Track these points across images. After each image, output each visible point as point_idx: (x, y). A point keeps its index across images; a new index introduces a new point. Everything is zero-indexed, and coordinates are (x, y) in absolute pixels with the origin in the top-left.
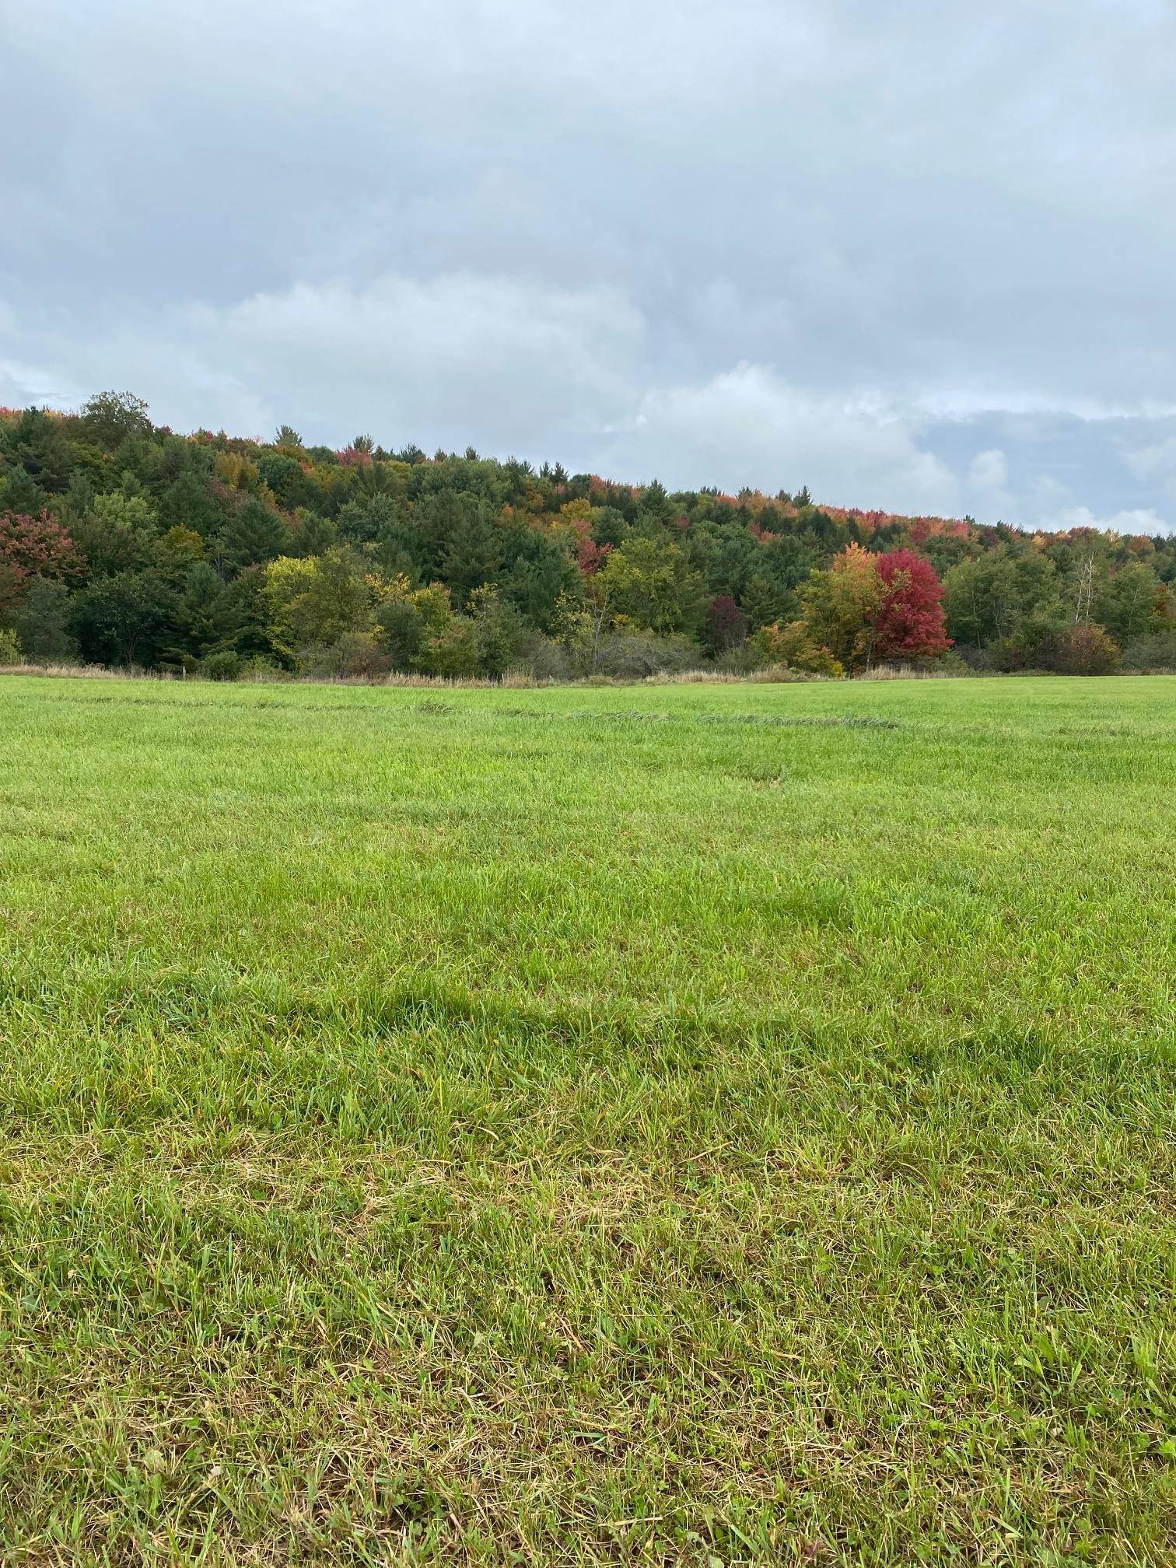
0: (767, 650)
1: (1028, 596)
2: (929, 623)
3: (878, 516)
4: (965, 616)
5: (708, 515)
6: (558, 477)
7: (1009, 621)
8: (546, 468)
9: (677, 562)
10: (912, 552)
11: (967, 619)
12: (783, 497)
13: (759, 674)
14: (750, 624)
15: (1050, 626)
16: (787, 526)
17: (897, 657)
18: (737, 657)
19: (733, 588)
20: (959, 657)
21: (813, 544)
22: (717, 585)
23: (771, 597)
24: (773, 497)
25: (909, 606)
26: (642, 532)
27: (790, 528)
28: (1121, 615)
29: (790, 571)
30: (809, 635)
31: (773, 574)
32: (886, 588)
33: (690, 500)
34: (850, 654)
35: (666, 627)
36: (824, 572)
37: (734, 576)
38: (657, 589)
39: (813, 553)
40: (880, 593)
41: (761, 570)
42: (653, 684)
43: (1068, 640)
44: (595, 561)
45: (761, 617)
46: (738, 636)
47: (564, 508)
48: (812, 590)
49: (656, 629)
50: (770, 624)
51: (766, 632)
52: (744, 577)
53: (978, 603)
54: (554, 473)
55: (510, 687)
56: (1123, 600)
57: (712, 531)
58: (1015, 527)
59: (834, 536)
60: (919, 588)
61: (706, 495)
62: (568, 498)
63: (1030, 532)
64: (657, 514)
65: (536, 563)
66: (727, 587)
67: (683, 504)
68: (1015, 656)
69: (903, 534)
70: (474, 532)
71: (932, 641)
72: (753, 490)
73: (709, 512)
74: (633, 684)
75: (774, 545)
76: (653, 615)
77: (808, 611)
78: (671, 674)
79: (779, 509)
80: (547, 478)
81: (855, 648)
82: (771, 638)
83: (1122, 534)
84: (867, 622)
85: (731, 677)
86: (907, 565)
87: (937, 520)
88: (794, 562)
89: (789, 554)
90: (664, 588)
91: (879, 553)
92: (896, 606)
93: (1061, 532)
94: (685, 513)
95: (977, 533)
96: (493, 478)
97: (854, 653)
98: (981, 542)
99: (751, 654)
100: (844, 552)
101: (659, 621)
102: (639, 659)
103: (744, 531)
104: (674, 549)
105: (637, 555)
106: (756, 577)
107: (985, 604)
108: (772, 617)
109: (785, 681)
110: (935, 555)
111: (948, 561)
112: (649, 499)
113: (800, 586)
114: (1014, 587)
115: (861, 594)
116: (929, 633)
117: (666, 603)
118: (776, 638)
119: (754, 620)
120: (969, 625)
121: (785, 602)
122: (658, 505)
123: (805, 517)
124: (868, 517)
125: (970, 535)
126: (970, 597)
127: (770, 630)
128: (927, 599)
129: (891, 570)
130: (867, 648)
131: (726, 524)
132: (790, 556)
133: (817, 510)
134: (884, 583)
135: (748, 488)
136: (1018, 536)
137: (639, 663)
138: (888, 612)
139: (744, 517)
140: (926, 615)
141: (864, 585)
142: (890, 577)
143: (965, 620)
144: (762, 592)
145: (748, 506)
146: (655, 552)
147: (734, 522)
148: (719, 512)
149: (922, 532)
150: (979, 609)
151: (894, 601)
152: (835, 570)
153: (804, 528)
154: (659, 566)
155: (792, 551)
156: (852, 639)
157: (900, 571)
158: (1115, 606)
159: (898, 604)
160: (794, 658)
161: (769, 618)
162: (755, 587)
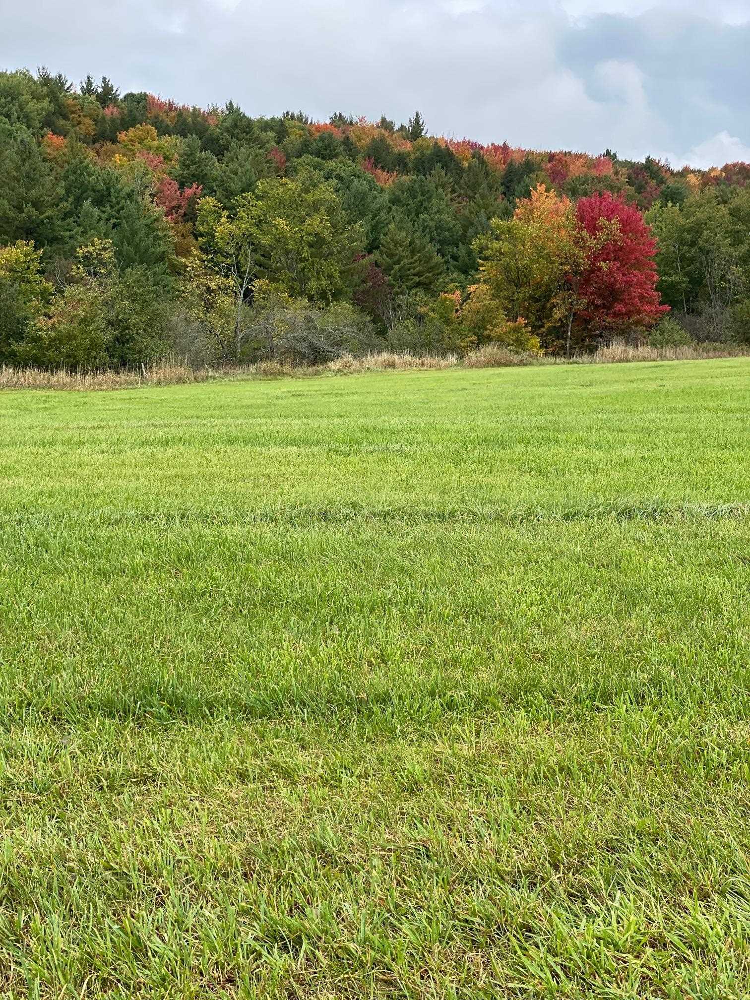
0: (448, 323)
1: (744, 248)
3: (505, 150)
4: (670, 275)
5: (305, 148)
6: (107, 96)
7: (724, 280)
8: (89, 83)
9: (328, 210)
11: (673, 278)
12: (386, 125)
16: (401, 163)
17: (605, 328)
18: (410, 333)
20: (678, 327)
23: (413, 252)
24: (375, 125)
25: (618, 264)
27: (405, 165)
30: (499, 303)
32: (592, 243)
33: (278, 128)
35: (323, 296)
36: (508, 222)
38: (309, 246)
40: (583, 248)
41: (397, 219)
44: (179, 207)
45: (402, 278)
47: (122, 136)
49: (311, 298)
51: (446, 299)
53: (684, 259)
54: (100, 90)
55: (159, 383)
57: (318, 168)
60: (629, 241)
61: (293, 122)
62: (128, 122)
65: (108, 209)
67: (271, 134)
69: (540, 173)
70: (25, 168)
71: (646, 308)
73: (305, 143)
75: (395, 187)
77: (487, 271)
80: (93, 98)
81: (549, 318)
82: (453, 307)
84: (566, 285)
86: (613, 212)
88: (426, 209)
89: (420, 198)
92: (603, 264)
94: (279, 144)
96: (26, 97)
98: (631, 183)
100: (528, 195)
101: (313, 285)
102: (303, 339)
103: (356, 169)
104: (325, 192)
105: (278, 200)
106: (392, 227)
113: (478, 241)
114: (726, 238)
115: (559, 250)
116: (642, 297)
117: (321, 264)
118: (458, 307)
119: (394, 282)
120: (674, 286)
121: (429, 260)
122: (247, 135)
123: (422, 152)
124: (496, 152)
125: (616, 173)
126: (674, 252)
127: (451, 296)
128: (638, 255)
129: (594, 219)
130: (566, 317)
131: (331, 159)
132: (420, 202)
133: (436, 143)
134: (588, 236)
135: (340, 114)
136: (669, 174)
137: (304, 344)
138: (592, 272)
139: (351, 150)
140: (636, 275)
141: (563, 239)
142: (593, 228)
143: (669, 279)
144: (401, 246)
145: (353, 138)
146: (299, 196)
147: (341, 158)
148: (321, 144)
149: (559, 171)
150: (685, 266)
151: (601, 258)
152: (520, 219)
153: (427, 165)
154: (308, 215)
155: (423, 195)
156: (544, 307)
157: (607, 220)
159: (605, 262)
160: (486, 332)
161: (411, 280)
162: (392, 240)
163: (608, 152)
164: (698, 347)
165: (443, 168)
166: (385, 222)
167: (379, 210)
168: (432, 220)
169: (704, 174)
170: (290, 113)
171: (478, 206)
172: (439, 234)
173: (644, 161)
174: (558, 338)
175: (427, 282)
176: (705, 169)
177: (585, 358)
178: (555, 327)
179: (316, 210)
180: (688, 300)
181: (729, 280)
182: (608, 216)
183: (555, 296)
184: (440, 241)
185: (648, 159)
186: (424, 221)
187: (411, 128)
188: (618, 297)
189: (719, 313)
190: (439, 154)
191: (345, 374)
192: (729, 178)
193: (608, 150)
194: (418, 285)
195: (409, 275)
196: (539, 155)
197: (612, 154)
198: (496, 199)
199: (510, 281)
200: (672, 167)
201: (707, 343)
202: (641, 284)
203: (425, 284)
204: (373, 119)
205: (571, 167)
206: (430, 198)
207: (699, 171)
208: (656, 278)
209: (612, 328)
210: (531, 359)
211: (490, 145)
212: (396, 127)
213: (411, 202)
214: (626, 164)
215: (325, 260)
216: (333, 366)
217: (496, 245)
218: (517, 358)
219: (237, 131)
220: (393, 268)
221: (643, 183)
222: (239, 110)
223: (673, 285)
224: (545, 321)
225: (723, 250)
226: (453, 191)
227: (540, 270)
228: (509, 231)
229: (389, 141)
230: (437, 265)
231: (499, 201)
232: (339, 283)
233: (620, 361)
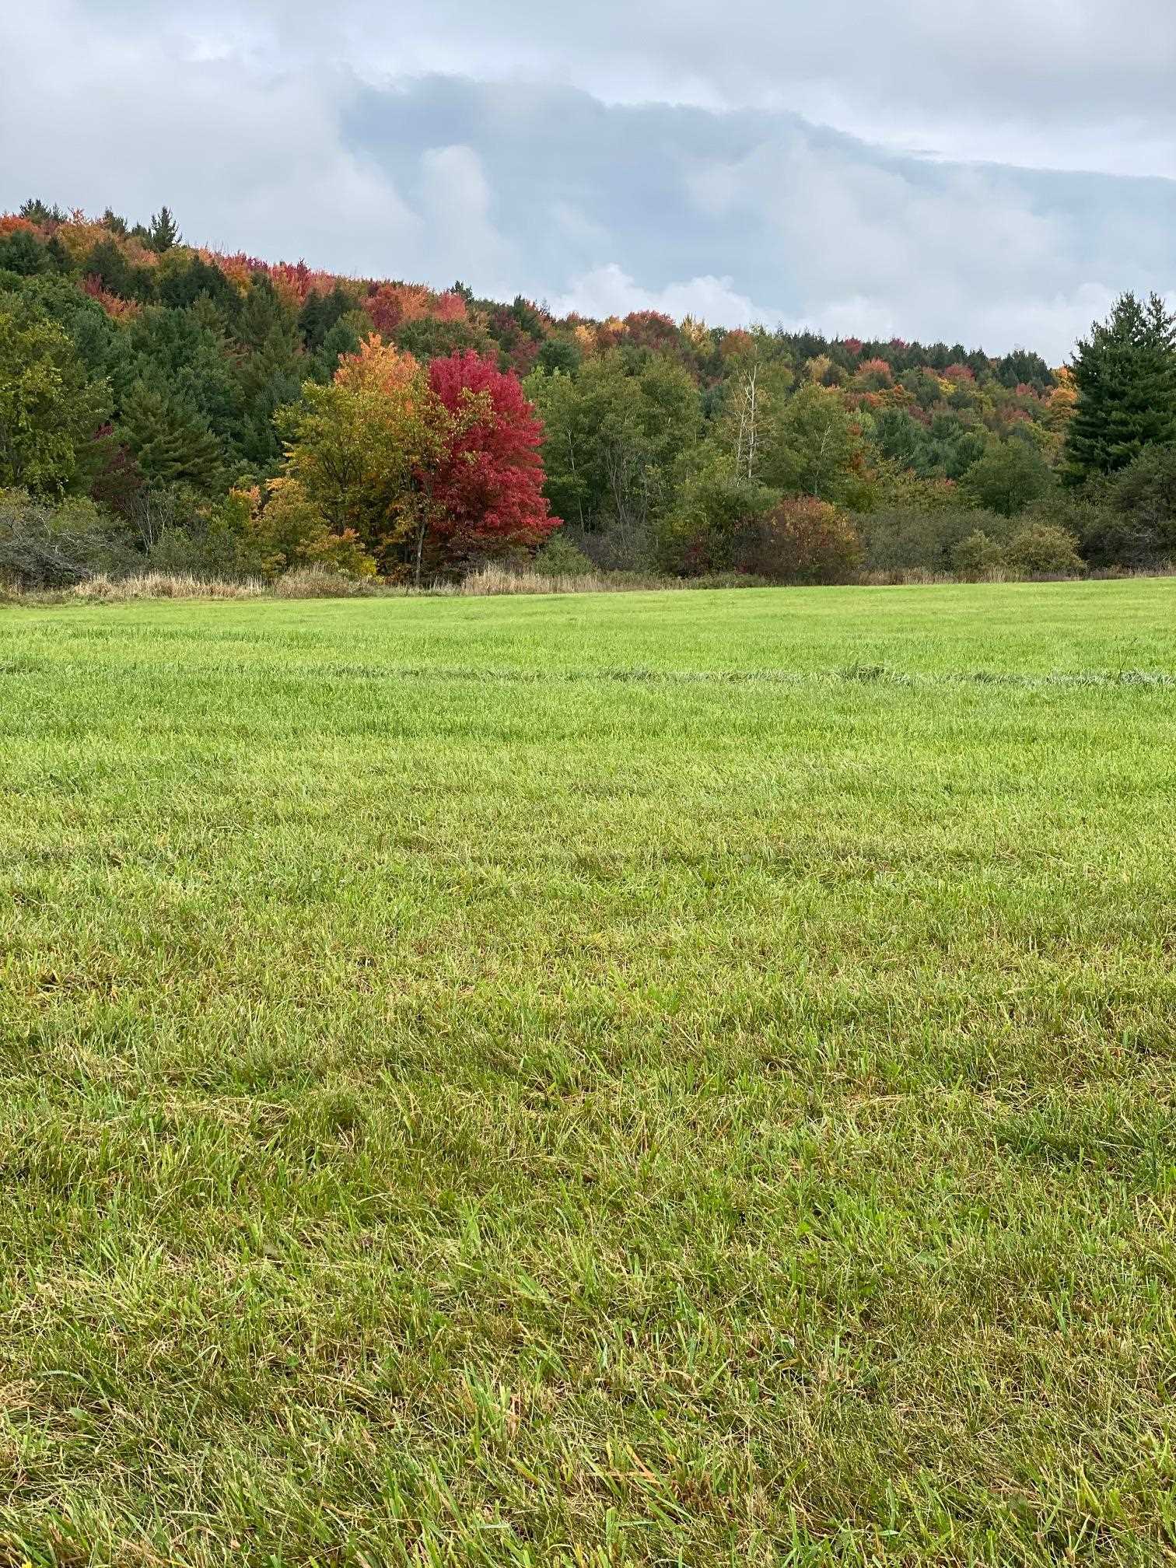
0: (242, 533)
1: (663, 440)
3: (300, 275)
4: (560, 475)
11: (564, 479)
12: (112, 224)
15: (748, 497)
16: (140, 285)
17: (471, 548)
20: (575, 549)
23: (172, 425)
25: (490, 455)
27: (149, 289)
28: (802, 476)
30: (315, 507)
32: (452, 423)
35: (50, 486)
40: (438, 430)
43: (781, 521)
45: (155, 464)
49: (32, 489)
51: (238, 498)
53: (579, 452)
56: (805, 451)
60: (505, 423)
68: (695, 548)
69: (357, 313)
71: (529, 520)
75: (147, 322)
79: (114, 247)
82: (248, 510)
83: (710, 326)
84: (415, 484)
86: (481, 381)
88: (189, 359)
89: (178, 342)
90: (42, 407)
92: (468, 456)
93: (612, 320)
95: (481, 317)
98: (494, 334)
99: (215, 541)
100: (356, 351)
101: (35, 470)
103: (73, 291)
106: (137, 385)
107: (591, 455)
108: (178, 466)
113: (282, 413)
114: (638, 424)
115: (404, 431)
116: (523, 505)
117: (46, 439)
118: (256, 511)
119: (144, 470)
120: (567, 491)
121: (197, 437)
123: (174, 270)
124: (290, 276)
125: (472, 319)
126: (566, 441)
127: (245, 494)
128: (517, 443)
129: (453, 390)
130: (414, 530)
131: (32, 274)
132: (179, 348)
133: (197, 258)
134: (446, 412)
135: (38, 203)
136: (548, 324)
137: (29, 559)
138: (454, 465)
139: (61, 261)
140: (515, 473)
141: (410, 414)
142: (453, 403)
143: (559, 481)
144: (154, 415)
145: (63, 242)
146: (11, 334)
147: (49, 273)
149: (388, 311)
150: (582, 462)
151: (464, 446)
152: (345, 384)
153: (183, 292)
154: (26, 363)
155: (182, 337)
156: (380, 515)
157: (473, 392)
158: (797, 461)
159: (471, 452)
160: (299, 549)
161: (171, 467)
162: (140, 405)
164: (605, 577)
165: (211, 296)
166: (128, 377)
167: (118, 358)
168: (197, 376)
169: (600, 327)
171: (268, 358)
172: (209, 399)
173: (512, 303)
174: (402, 561)
175: (196, 472)
176: (601, 318)
177: (448, 588)
178: (397, 544)
179: (39, 357)
180: (585, 512)
181: (643, 485)
182: (473, 386)
183: (398, 499)
184: (210, 410)
185: (518, 300)
186: (186, 377)
187: (153, 232)
188: (490, 503)
189: (630, 531)
190: (203, 274)
191: (102, 603)
192: (634, 335)
193: (458, 283)
194: (181, 475)
195: (167, 460)
196: (355, 283)
197: (464, 289)
198: (294, 350)
199: (332, 475)
200: (553, 314)
201: (616, 573)
202: (522, 487)
203: (191, 474)
204: (93, 214)
205: (405, 307)
206: (194, 342)
207: (592, 321)
208: (543, 477)
209: (481, 548)
210: (372, 588)
211: (278, 264)
212: (129, 229)
213: (163, 347)
214: (485, 305)
215: (52, 433)
216: (80, 589)
217: (310, 421)
218: (353, 586)
220: (141, 449)
221: (513, 336)
223: (564, 489)
224: (383, 535)
225: (635, 441)
226: (228, 334)
227: (377, 460)
228: (328, 401)
229: (120, 249)
230: (211, 446)
231: (299, 352)
232: (75, 468)
233: (497, 593)
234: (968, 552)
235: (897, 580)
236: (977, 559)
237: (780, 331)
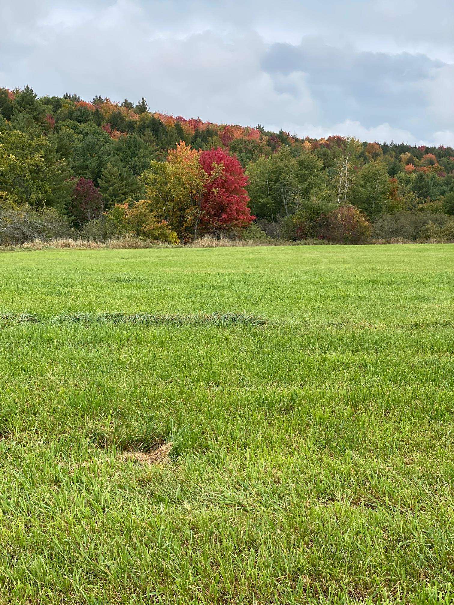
0: (120, 222)
1: (306, 185)
2: (238, 203)
3: (197, 123)
4: (262, 198)
5: (70, 116)
7: (292, 203)
9: (46, 151)
10: (222, 150)
12: (127, 105)
13: (115, 242)
14: (106, 201)
16: (131, 127)
17: (216, 228)
18: (97, 227)
19: (92, 173)
20: (260, 229)
21: (151, 142)
22: (80, 170)
23: (122, 180)
24: (120, 105)
25: (224, 190)
26: (18, 126)
27: (133, 128)
28: (367, 199)
29: (135, 162)
30: (152, 211)
31: (122, 163)
32: (207, 177)
33: (56, 103)
34: (182, 226)
35: (39, 202)
36: (161, 163)
37: (93, 163)
38: (31, 172)
39: (151, 148)
40: (203, 180)
41: (113, 159)
42: (29, 249)
43: (336, 217)
45: (115, 195)
46: (97, 211)
48: (152, 176)
49: (31, 204)
50: (122, 201)
51: (119, 208)
52: (100, 165)
53: (271, 189)
56: (369, 189)
57: (74, 128)
58: (291, 134)
59: (166, 136)
60: (231, 177)
61: (68, 101)
63: (302, 138)
64: (30, 113)
66: (87, 172)
67: (50, 106)
68: (300, 229)
69: (215, 137)
71: (241, 217)
72: (104, 98)
73: (71, 113)
74: (12, 249)
75: (122, 141)
76: (28, 193)
77: (150, 192)
78: (44, 241)
79: (125, 114)
81: (185, 221)
82: (123, 213)
83: (362, 141)
84: (194, 202)
85: (93, 244)
86: (222, 160)
87: (238, 127)
88: (137, 155)
89: (133, 148)
90: (36, 171)
91: (200, 150)
92: (214, 190)
93: (322, 139)
94: (52, 113)
95: (266, 138)
97: (185, 225)
98: (269, 145)
99: (108, 225)
100: (175, 148)
101: (33, 197)
102: (18, 228)
103: (98, 129)
104: (43, 140)
105: (12, 144)
106: (109, 165)
107: (276, 190)
108: (123, 196)
109: (135, 247)
110: (237, 153)
111: (247, 158)
112: (23, 100)
113: (144, 173)
114: (295, 178)
115: (189, 181)
116: (238, 211)
119: (109, 198)
120: (265, 205)
121: (132, 185)
122: (30, 106)
123: (144, 121)
124: (191, 123)
125: (261, 139)
126: (266, 185)
127: (122, 206)
128: (236, 185)
129: (210, 163)
130: (194, 221)
131: (84, 123)
132: (134, 150)
133: (153, 116)
134: (204, 173)
135: (100, 97)
137: (18, 232)
138: (209, 194)
139: (99, 118)
140: (236, 198)
142: (210, 169)
143: (263, 201)
144: (114, 176)
145: (101, 110)
146: (28, 142)
147: (90, 122)
148: (79, 113)
149: (228, 136)
150: (272, 193)
151: (213, 186)
152: (169, 162)
154: (32, 153)
155: (135, 146)
157: (217, 164)
158: (364, 193)
159: (216, 189)
160: (142, 229)
161: (120, 196)
162: (109, 172)
163: (259, 126)
166: (106, 161)
170: (68, 95)
173: (279, 133)
174: (190, 233)
176: (318, 139)
178: (188, 227)
183: (187, 208)
185: (281, 132)
187: (139, 107)
188: (224, 210)
190: (154, 122)
195: (119, 194)
197: (261, 127)
205: (235, 134)
206: (140, 148)
209: (221, 228)
213: (128, 150)
214: (268, 133)
216: (27, 245)
218: (142, 244)
219: (24, 103)
220: (109, 189)
221: (277, 145)
222: (32, 91)
225: (294, 184)
226: (157, 145)
228: (161, 168)
230: (137, 188)
232: (52, 196)
234: (427, 230)
235: (388, 242)
236: (429, 234)
237: (392, 143)
